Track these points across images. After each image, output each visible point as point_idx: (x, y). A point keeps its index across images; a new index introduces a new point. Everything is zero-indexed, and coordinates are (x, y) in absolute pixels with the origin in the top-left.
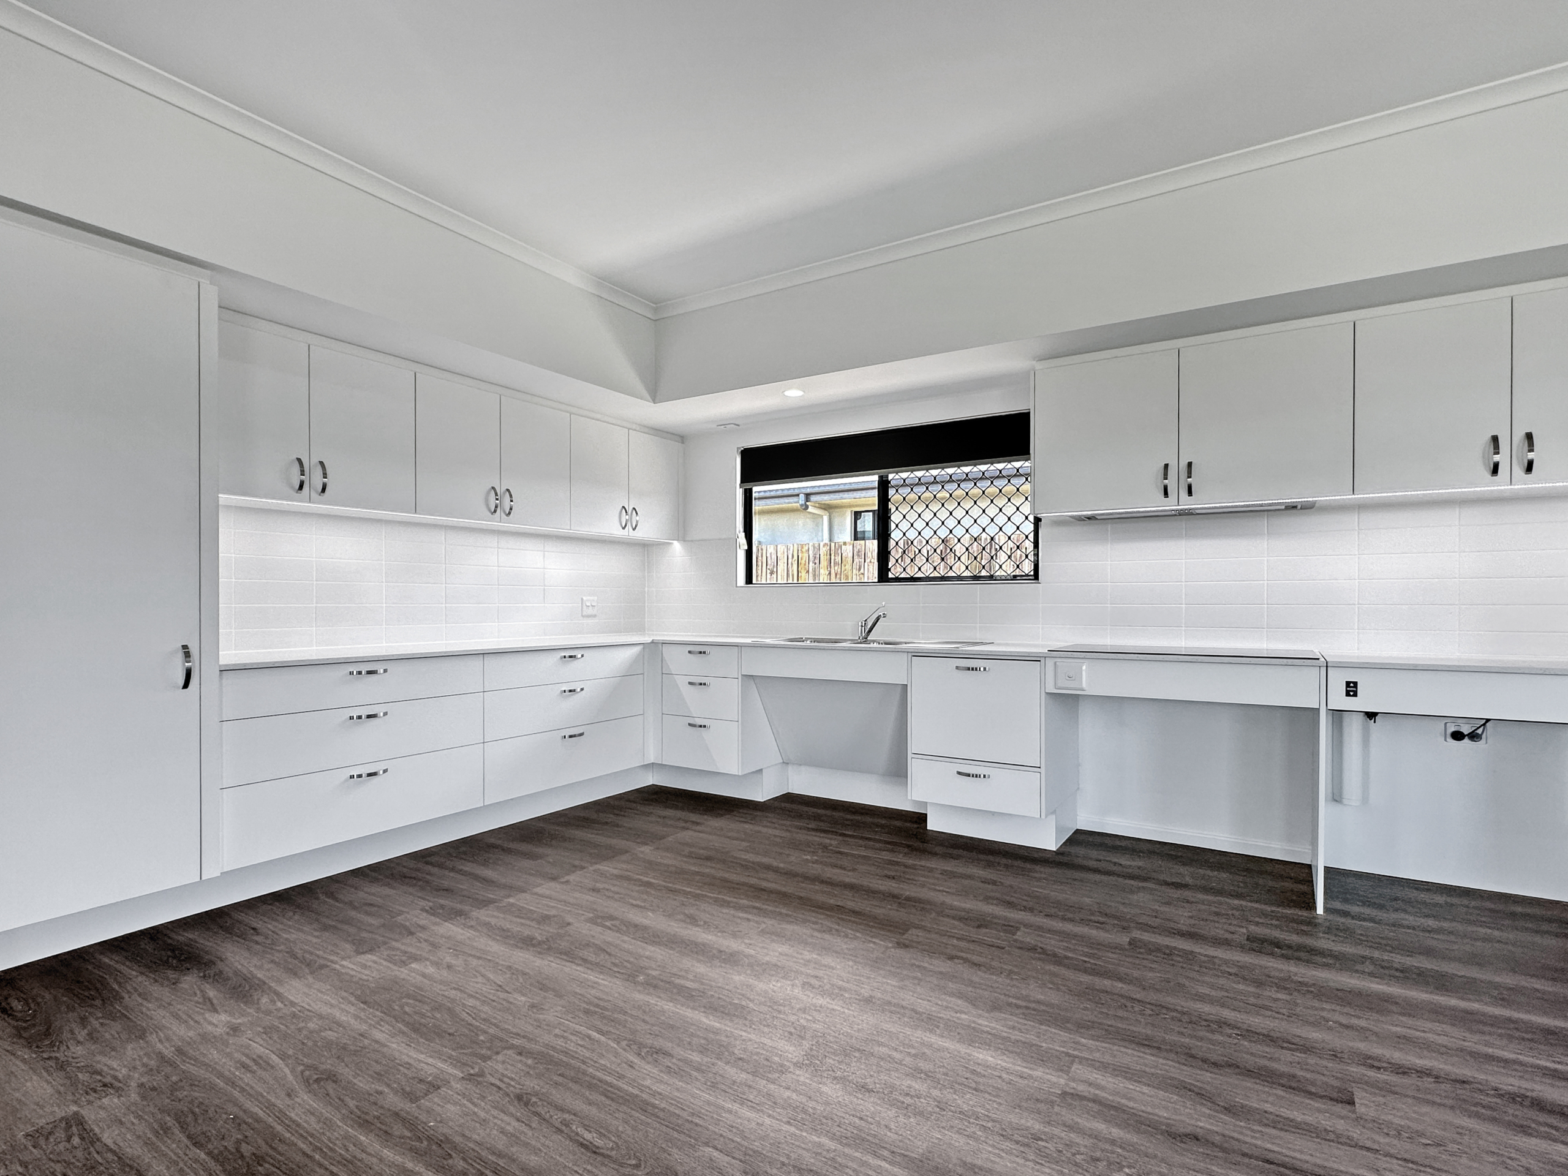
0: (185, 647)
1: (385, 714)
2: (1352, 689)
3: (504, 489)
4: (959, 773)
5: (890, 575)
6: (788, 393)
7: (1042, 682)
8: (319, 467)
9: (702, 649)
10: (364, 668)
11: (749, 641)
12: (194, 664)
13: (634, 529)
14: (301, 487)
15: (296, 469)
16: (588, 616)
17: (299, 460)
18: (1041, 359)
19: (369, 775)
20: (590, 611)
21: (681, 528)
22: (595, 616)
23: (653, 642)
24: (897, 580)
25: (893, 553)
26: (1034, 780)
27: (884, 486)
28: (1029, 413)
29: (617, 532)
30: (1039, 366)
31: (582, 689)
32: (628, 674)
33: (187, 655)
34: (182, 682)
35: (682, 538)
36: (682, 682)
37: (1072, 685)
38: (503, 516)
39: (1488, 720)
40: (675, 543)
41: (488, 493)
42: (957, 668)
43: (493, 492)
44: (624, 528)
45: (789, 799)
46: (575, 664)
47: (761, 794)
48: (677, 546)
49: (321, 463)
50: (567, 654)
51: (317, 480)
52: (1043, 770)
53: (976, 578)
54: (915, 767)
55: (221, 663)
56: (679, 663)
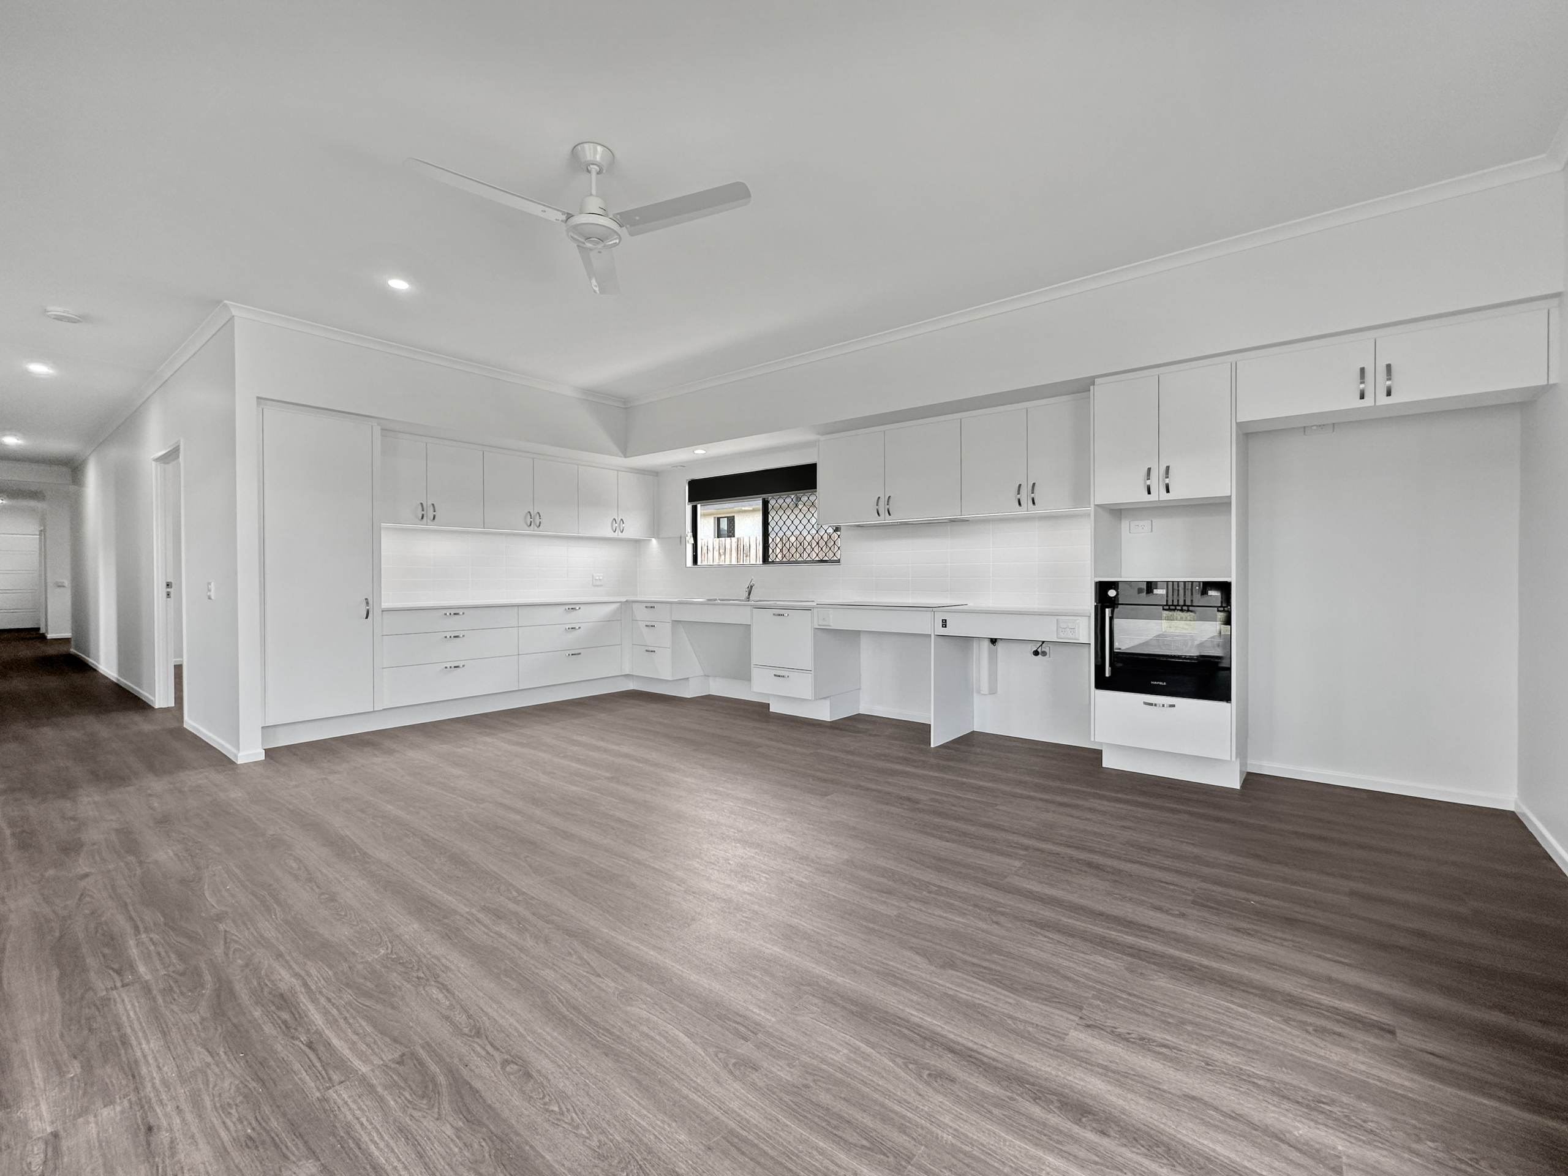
0: (366, 599)
1: (463, 636)
2: (944, 624)
3: (536, 512)
4: (775, 675)
5: (770, 560)
6: (696, 452)
7: (812, 623)
8: (432, 507)
9: (652, 605)
10: (453, 612)
11: (677, 600)
12: (370, 607)
13: (622, 532)
14: (422, 518)
15: (420, 508)
16: (598, 586)
17: (422, 504)
18: (823, 434)
19: (455, 667)
20: (598, 583)
21: (656, 528)
22: (601, 586)
23: (627, 601)
24: (773, 562)
25: (771, 546)
26: (809, 678)
27: (765, 504)
28: (816, 464)
29: (611, 535)
30: (822, 438)
31: (579, 628)
32: (609, 620)
33: (367, 603)
34: (365, 616)
35: (657, 537)
36: (642, 625)
37: (825, 623)
38: (536, 528)
39: (1043, 642)
40: (653, 539)
41: (527, 514)
42: (774, 614)
43: (529, 515)
44: (615, 532)
45: (709, 697)
46: (574, 613)
47: (690, 691)
48: (654, 541)
49: (433, 505)
50: (571, 607)
51: (431, 514)
52: (812, 672)
53: (822, 561)
54: (755, 672)
55: (383, 607)
56: (641, 613)
